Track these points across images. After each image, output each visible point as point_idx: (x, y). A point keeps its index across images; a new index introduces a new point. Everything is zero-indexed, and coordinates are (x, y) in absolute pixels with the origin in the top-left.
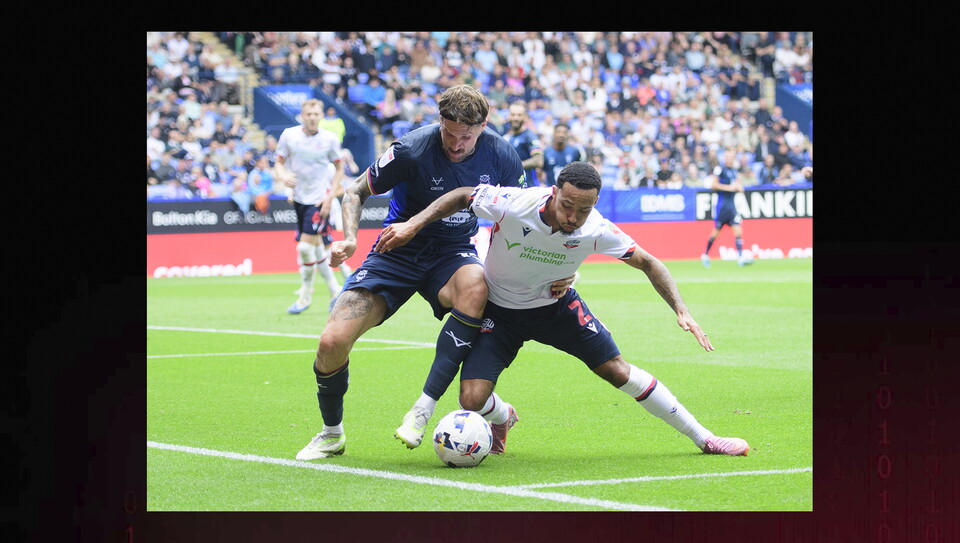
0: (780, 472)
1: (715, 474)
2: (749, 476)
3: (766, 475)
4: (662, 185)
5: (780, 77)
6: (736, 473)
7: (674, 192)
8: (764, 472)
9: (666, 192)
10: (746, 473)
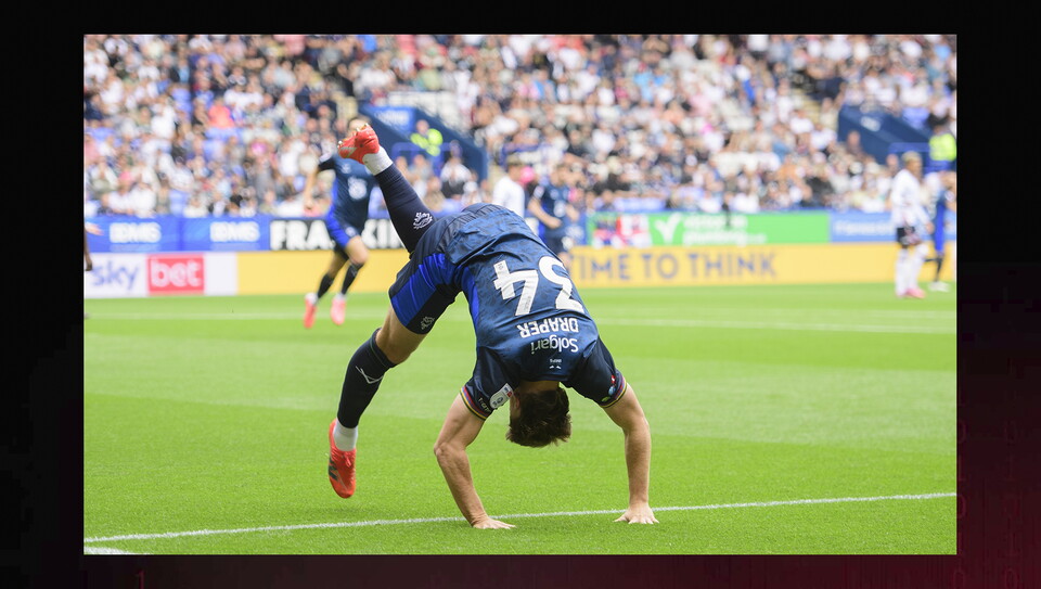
0: (349, 525)
1: (280, 528)
2: (316, 529)
3: (334, 528)
4: (234, 212)
5: (362, 98)
6: (301, 527)
7: (247, 220)
8: (332, 525)
9: (239, 220)
10: (312, 526)
